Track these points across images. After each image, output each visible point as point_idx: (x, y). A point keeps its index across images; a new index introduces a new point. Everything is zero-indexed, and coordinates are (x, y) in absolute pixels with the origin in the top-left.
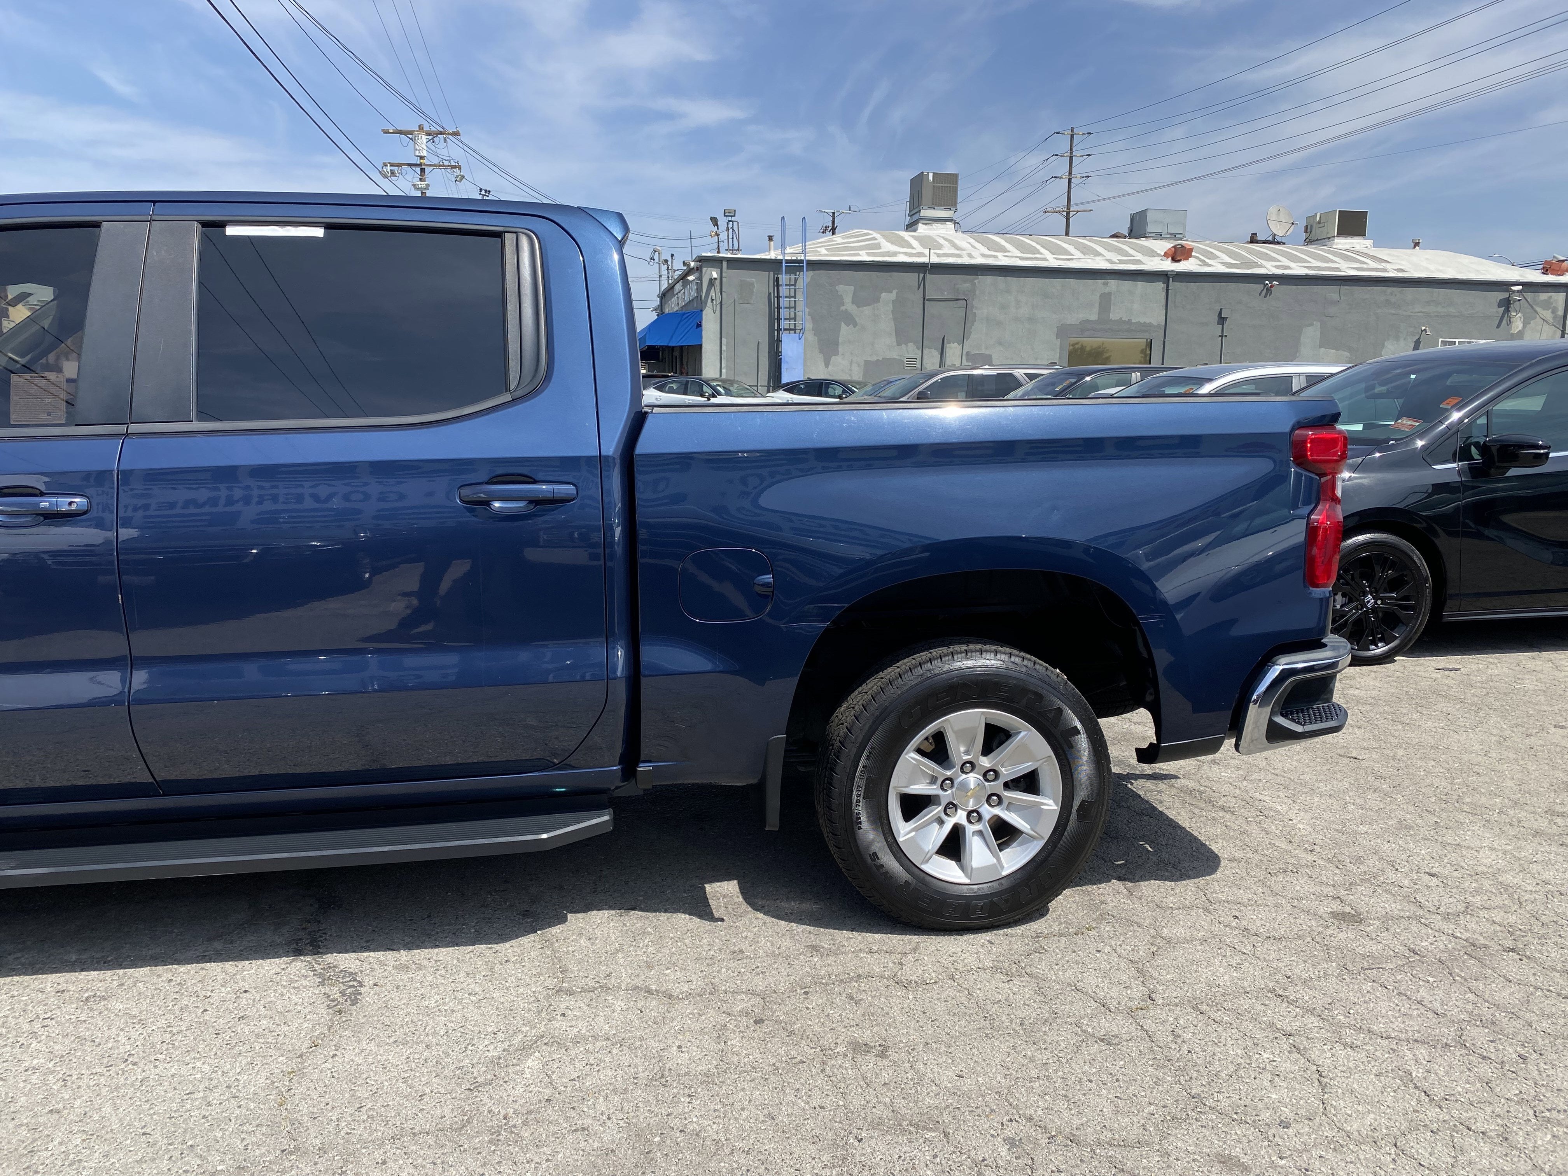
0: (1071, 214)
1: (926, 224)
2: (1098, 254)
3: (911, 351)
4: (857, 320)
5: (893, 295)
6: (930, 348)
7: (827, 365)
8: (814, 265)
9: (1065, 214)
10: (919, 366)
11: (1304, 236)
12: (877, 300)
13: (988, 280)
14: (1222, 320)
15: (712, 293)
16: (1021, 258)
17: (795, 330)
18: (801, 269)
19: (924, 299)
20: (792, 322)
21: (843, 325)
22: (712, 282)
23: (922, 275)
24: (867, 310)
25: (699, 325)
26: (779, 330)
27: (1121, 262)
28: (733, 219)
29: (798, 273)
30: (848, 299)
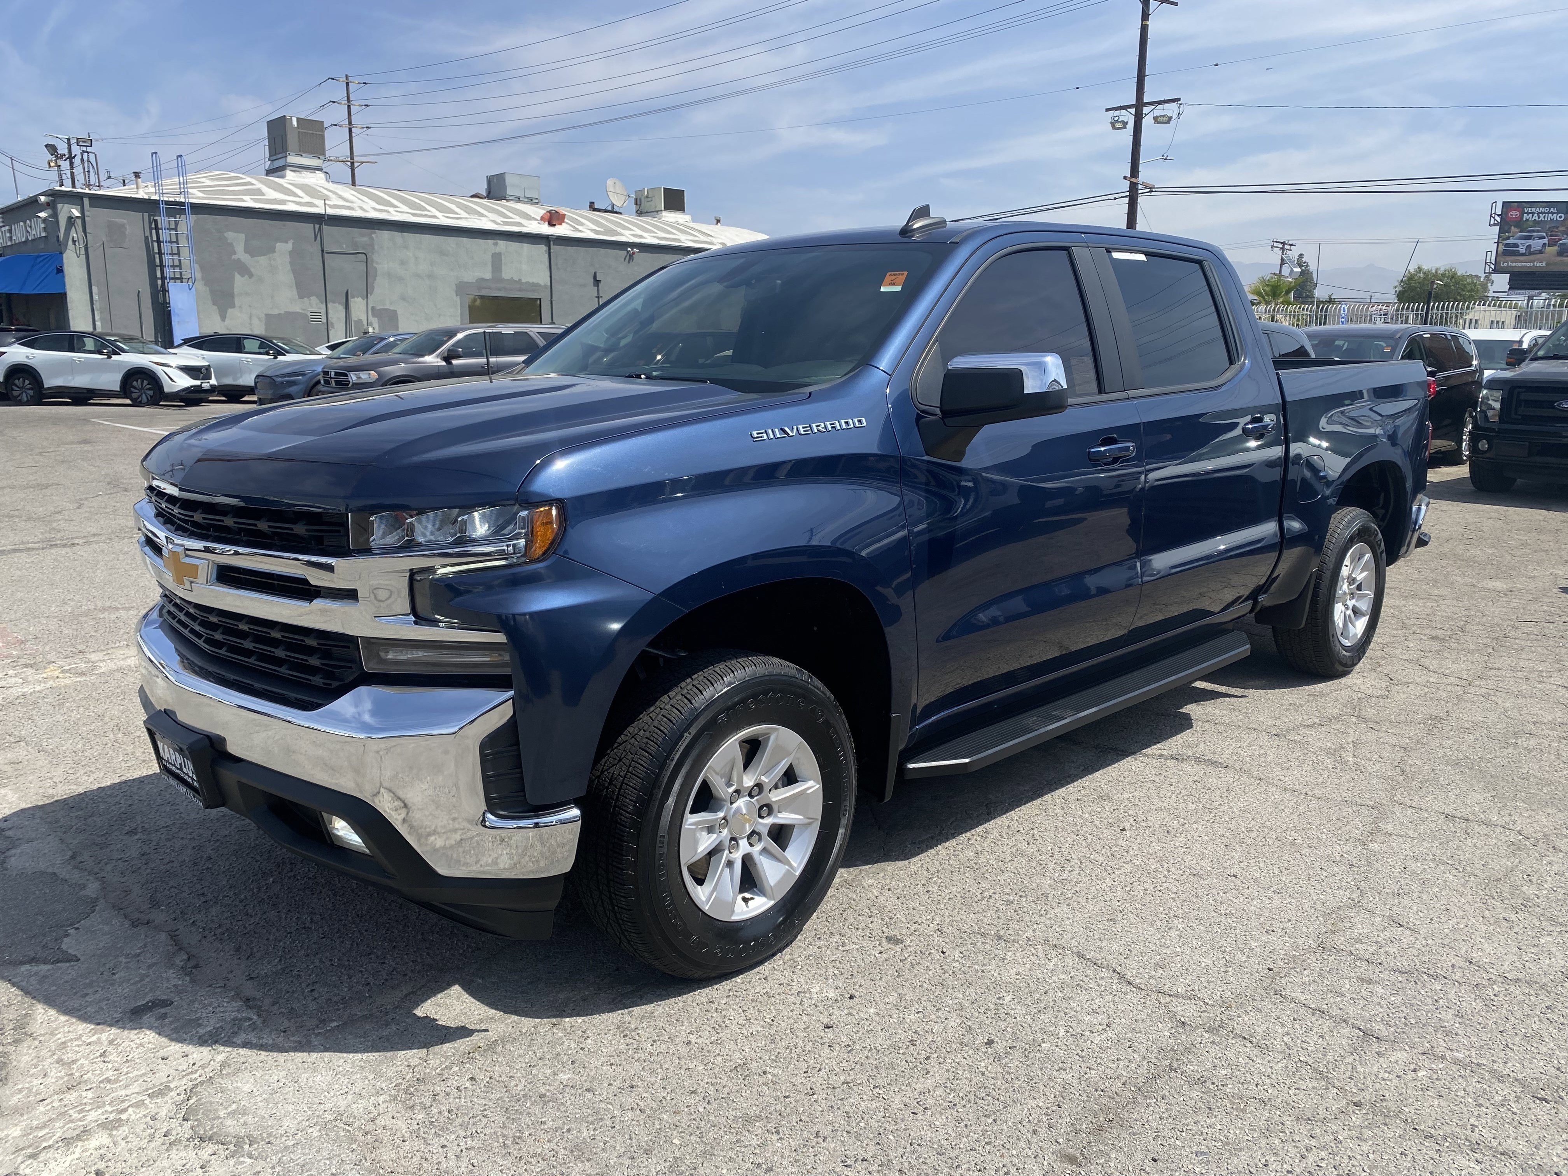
0: (356, 165)
1: (294, 171)
2: (482, 215)
3: (314, 305)
4: (252, 270)
5: (289, 246)
6: (334, 302)
7: (223, 318)
8: (197, 209)
9: (349, 164)
10: (324, 321)
11: (634, 207)
12: (272, 250)
13: (385, 235)
14: (597, 282)
15: (73, 234)
16: (413, 215)
17: (181, 279)
18: (182, 212)
19: (323, 251)
20: (177, 270)
21: (237, 276)
22: (71, 220)
23: (317, 226)
24: (263, 260)
25: (60, 270)
26: (163, 278)
27: (506, 223)
28: (89, 149)
29: (178, 216)
30: (240, 248)
